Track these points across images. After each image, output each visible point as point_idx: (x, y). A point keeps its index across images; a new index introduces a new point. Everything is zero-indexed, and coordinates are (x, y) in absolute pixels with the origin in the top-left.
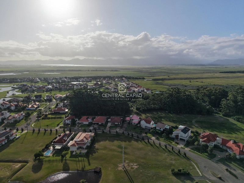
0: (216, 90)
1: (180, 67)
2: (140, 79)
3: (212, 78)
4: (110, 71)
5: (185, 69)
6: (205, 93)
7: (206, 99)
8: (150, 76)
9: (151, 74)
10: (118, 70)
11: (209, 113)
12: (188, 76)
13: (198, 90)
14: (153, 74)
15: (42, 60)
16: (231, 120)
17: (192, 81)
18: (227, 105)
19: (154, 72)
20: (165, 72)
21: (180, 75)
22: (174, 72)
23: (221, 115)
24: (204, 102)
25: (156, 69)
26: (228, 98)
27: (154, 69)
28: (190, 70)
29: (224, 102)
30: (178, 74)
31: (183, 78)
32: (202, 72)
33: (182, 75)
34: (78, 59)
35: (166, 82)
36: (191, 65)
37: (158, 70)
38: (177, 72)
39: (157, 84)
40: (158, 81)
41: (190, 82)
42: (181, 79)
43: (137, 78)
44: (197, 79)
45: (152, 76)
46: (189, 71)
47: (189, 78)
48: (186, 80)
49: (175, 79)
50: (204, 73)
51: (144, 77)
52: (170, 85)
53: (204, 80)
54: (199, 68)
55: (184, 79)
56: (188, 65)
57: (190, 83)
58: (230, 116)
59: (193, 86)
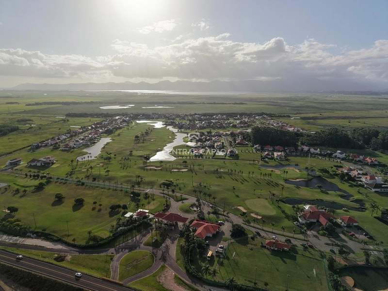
0: (370, 131)
1: (335, 97)
2: (284, 116)
3: (380, 117)
4: (233, 104)
5: (344, 103)
6: (360, 133)
7: (361, 138)
8: (295, 112)
9: (295, 110)
10: (244, 103)
11: (361, 148)
12: (348, 114)
13: (354, 130)
14: (298, 110)
15: (116, 82)
16: (376, 152)
17: (352, 121)
18: (376, 143)
19: (298, 107)
20: (313, 107)
21: (336, 112)
22: (327, 106)
23: (370, 150)
24: (359, 140)
25: (298, 101)
26: (378, 137)
27: (295, 101)
28: (352, 103)
29: (374, 140)
30: (332, 110)
31: (340, 117)
32: (370, 107)
33: (339, 112)
34: (168, 82)
35: (319, 121)
36: (356, 93)
37: (302, 103)
38: (331, 106)
39: (309, 123)
40: (309, 121)
41: (349, 122)
42: (338, 118)
43: (281, 116)
44: (359, 118)
45: (298, 113)
46: (351, 105)
47: (349, 117)
48: (343, 120)
49: (329, 118)
50: (372, 109)
51: (290, 115)
52: (325, 126)
53: (367, 121)
54: (369, 98)
55: (342, 119)
56: (351, 93)
57: (349, 124)
58: (376, 150)
59: (352, 128)
